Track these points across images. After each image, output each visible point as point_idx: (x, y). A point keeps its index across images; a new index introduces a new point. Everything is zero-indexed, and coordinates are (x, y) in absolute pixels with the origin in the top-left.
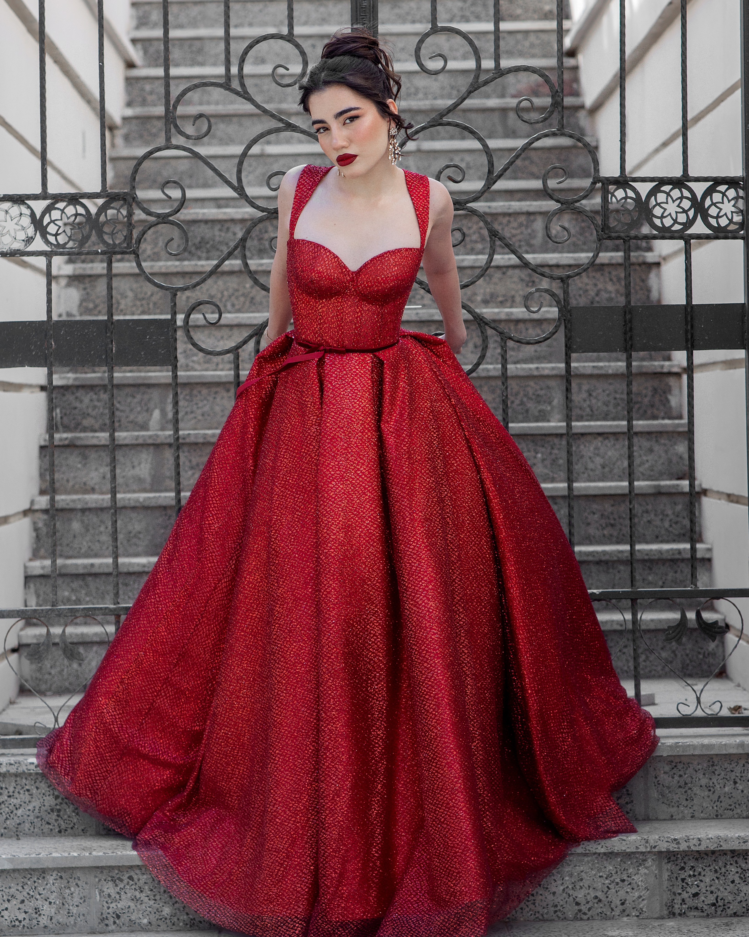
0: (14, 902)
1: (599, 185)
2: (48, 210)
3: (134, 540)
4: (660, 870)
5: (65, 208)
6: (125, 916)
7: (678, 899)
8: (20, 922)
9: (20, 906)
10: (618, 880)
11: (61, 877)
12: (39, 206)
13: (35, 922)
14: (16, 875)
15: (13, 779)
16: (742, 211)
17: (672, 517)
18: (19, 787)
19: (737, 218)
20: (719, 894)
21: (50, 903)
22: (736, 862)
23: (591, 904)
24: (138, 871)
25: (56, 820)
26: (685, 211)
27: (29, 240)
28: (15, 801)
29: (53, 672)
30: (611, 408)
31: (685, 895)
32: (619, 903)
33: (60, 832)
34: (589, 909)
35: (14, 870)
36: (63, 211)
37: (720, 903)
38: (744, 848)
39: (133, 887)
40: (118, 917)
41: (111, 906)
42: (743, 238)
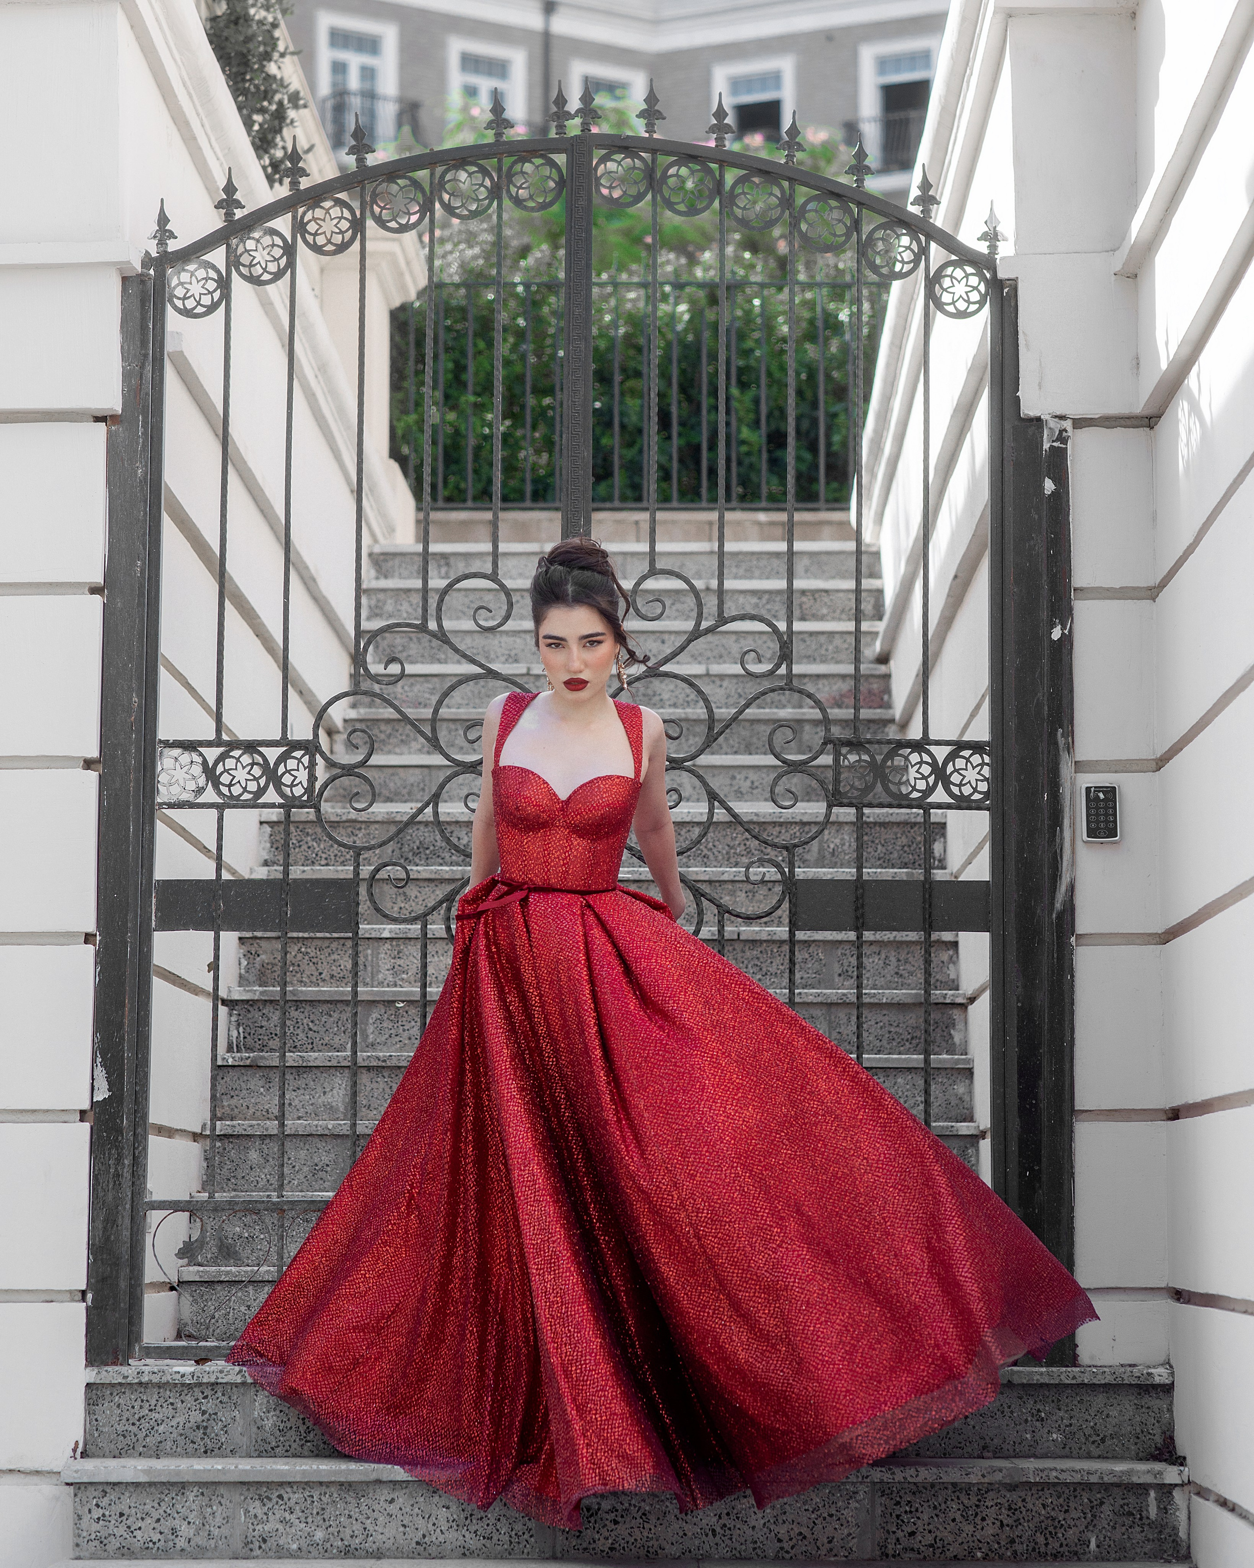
0: (148, 1520)
1: (830, 747)
2: (222, 758)
3: (321, 1174)
4: (873, 1506)
6: (273, 1540)
7: (892, 1539)
8: (154, 1543)
9: (157, 1525)
10: (826, 1515)
11: (202, 1494)
12: (211, 754)
13: (171, 1544)
14: (153, 1489)
15: (156, 1390)
16: (986, 779)
18: (162, 1400)
19: (983, 787)
20: (938, 1533)
21: (189, 1523)
22: (958, 1498)
23: (794, 1541)
24: (289, 1490)
25: (202, 1439)
26: (924, 778)
27: (200, 791)
28: (157, 1415)
31: (900, 1534)
32: (826, 1541)
33: (206, 1452)
34: (792, 1548)
35: (151, 1484)
36: (238, 760)
37: (939, 1544)
38: (967, 1480)
39: (283, 1507)
40: (264, 1541)
41: (257, 1528)
42: (988, 809)
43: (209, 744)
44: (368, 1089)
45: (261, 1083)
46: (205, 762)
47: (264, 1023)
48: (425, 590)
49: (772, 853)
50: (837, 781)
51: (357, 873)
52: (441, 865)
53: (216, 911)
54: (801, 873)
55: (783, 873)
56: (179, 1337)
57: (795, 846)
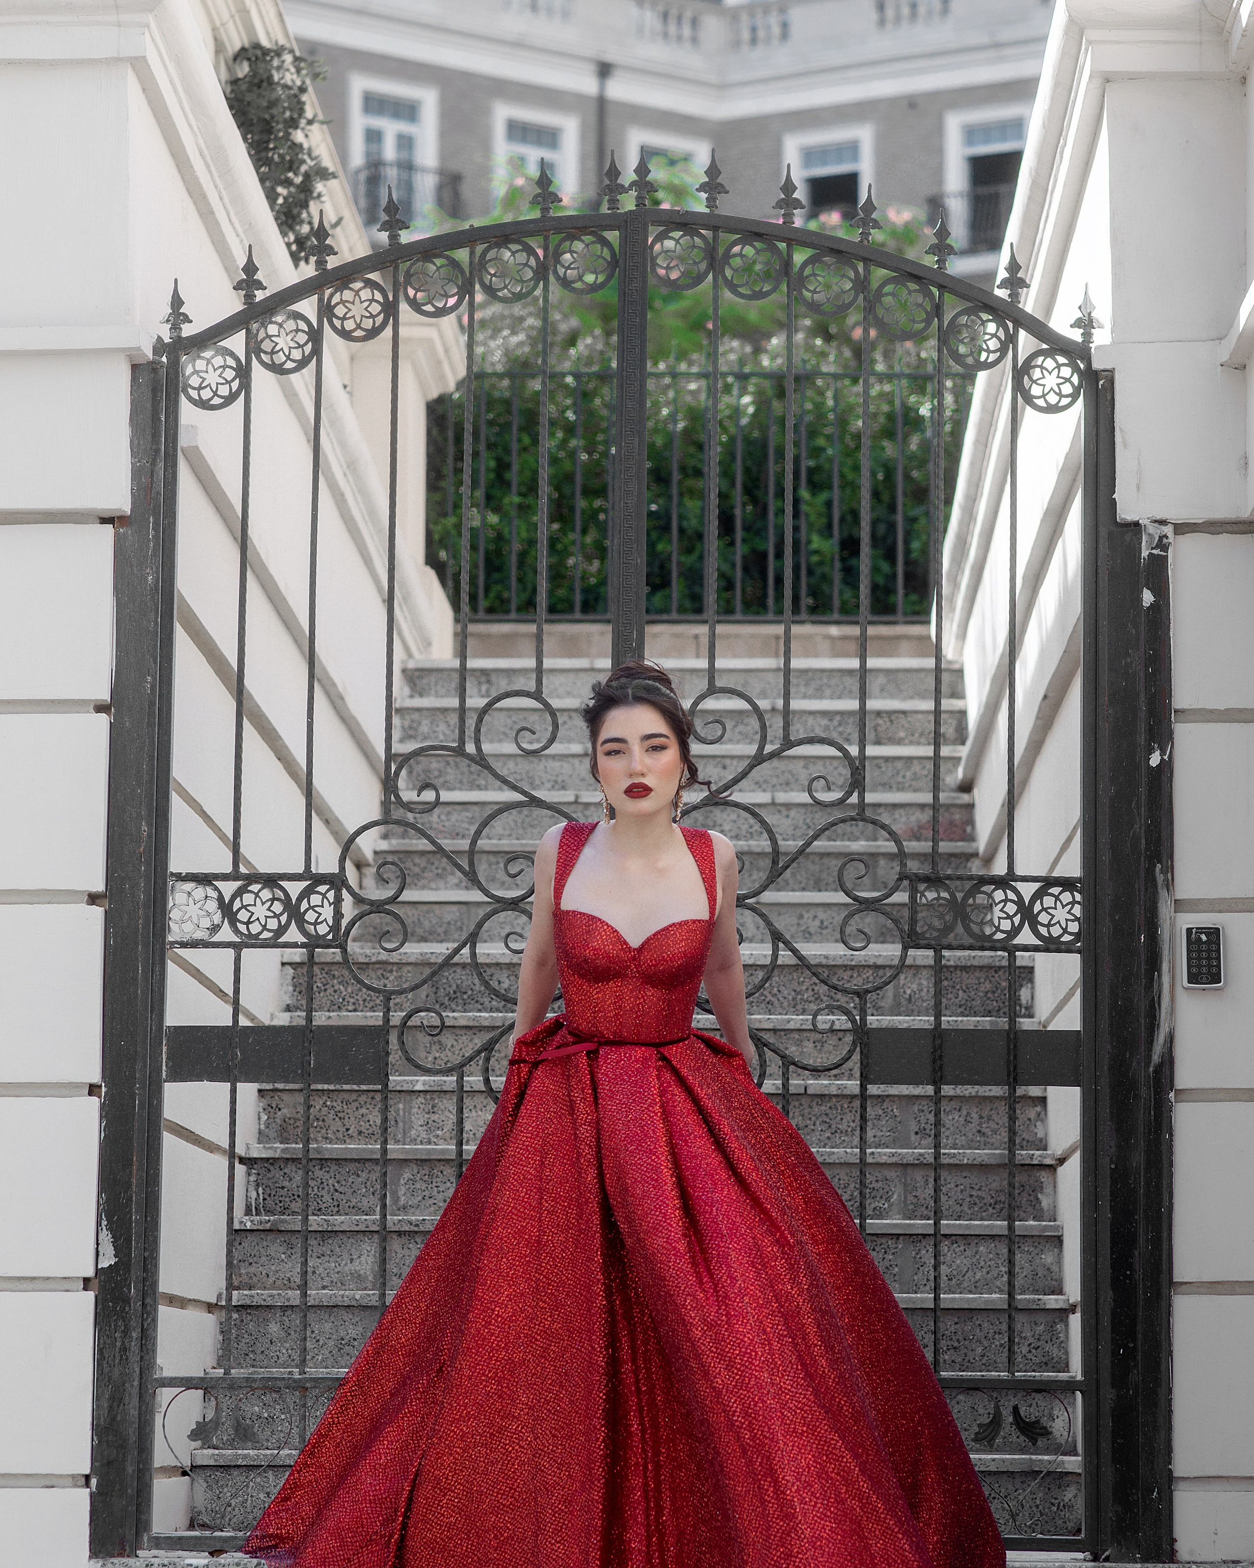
1: (906, 883)
5: (260, 891)
12: (228, 888)
16: (1077, 919)
17: (1032, 1340)
19: (1074, 927)
27: (215, 929)
29: (233, 1503)
30: (965, 1207)
36: (257, 895)
42: (1079, 952)
43: (225, 877)
44: (400, 1256)
45: (282, 1249)
46: (221, 898)
47: (286, 1183)
48: (462, 710)
49: (842, 999)
50: (913, 921)
51: (387, 1020)
52: (480, 1011)
53: (232, 1060)
54: (874, 1021)
55: (853, 1021)
56: (192, 1526)
57: (867, 991)
